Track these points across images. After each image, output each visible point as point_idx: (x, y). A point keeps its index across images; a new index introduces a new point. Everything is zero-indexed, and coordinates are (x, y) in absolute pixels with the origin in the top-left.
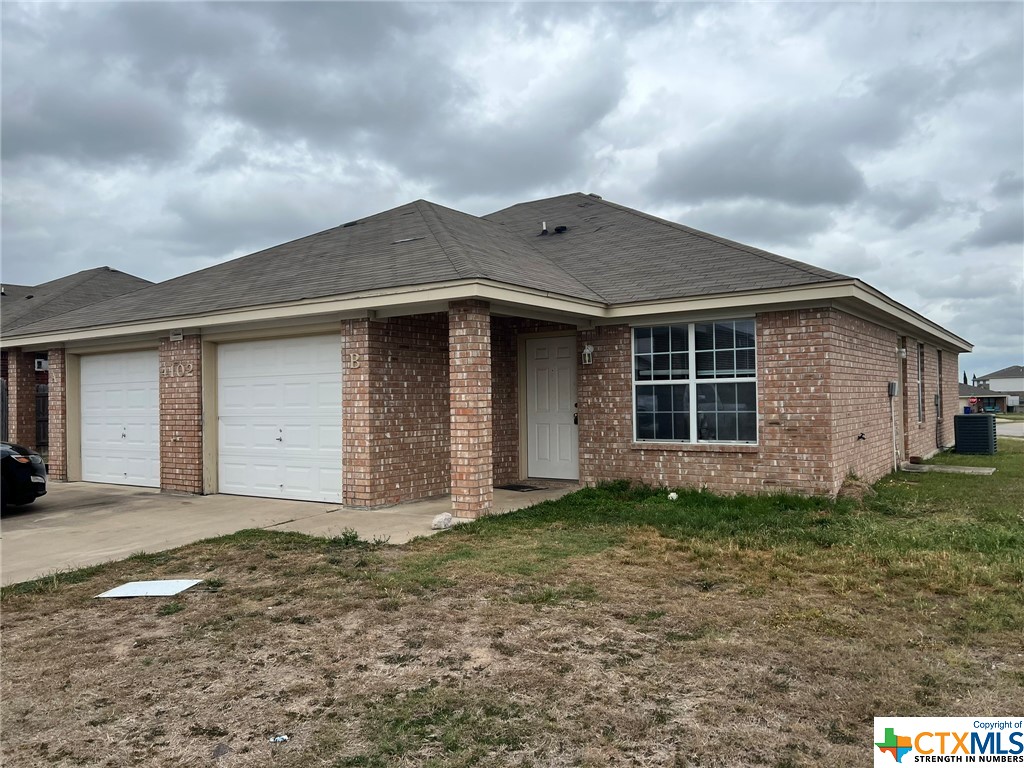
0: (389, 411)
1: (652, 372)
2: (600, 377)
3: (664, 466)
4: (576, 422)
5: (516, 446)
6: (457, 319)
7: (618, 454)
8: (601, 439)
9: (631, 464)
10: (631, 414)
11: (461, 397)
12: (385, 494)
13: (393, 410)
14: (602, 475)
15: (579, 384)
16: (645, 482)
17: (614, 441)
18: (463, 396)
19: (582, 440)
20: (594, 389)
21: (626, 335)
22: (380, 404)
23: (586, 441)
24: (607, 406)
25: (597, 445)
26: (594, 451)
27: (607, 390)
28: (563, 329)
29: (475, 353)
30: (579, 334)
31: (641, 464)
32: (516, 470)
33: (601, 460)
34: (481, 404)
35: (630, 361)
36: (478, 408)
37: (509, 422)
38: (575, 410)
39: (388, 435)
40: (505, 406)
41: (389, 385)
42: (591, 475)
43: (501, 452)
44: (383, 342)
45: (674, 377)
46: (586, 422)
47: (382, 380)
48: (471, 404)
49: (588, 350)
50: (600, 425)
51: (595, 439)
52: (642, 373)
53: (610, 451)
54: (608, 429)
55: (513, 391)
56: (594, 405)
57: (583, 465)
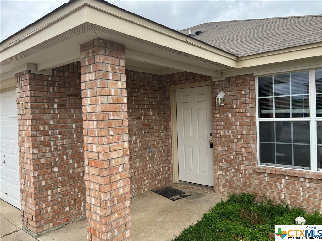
0: (56, 149)
1: (274, 111)
2: (230, 115)
3: (286, 188)
4: (211, 146)
5: (170, 161)
6: (87, 63)
7: (245, 173)
8: (231, 161)
9: (256, 182)
10: (256, 144)
11: (92, 148)
12: (53, 219)
13: (60, 148)
14: (232, 188)
15: (213, 119)
16: (268, 199)
17: (241, 163)
18: (94, 146)
19: (216, 160)
20: (226, 124)
21: (252, 83)
22: (46, 144)
23: (220, 161)
24: (236, 137)
25: (228, 166)
26: (225, 170)
27: (236, 125)
28: (201, 81)
29: (105, 100)
30: (213, 84)
31: (265, 184)
32: (170, 176)
33: (231, 177)
34: (114, 155)
35: (255, 103)
36: (109, 160)
37: (166, 144)
38: (210, 138)
39: (56, 169)
40: (163, 134)
41: (56, 128)
42: (224, 186)
43: (160, 165)
44: (48, 91)
45: (295, 115)
46: (219, 148)
47: (48, 123)
48: (101, 156)
49: (221, 95)
50: (230, 151)
51: (226, 161)
52: (264, 112)
53: (239, 170)
54: (237, 154)
55: (168, 124)
56: (225, 136)
57: (217, 179)
